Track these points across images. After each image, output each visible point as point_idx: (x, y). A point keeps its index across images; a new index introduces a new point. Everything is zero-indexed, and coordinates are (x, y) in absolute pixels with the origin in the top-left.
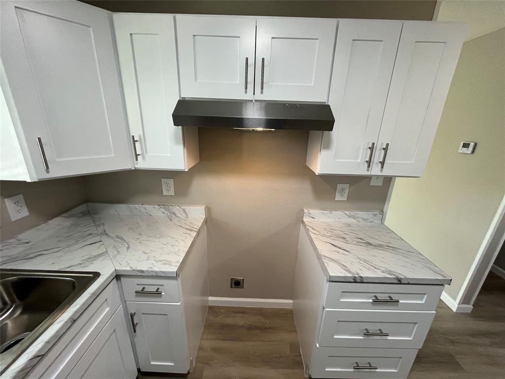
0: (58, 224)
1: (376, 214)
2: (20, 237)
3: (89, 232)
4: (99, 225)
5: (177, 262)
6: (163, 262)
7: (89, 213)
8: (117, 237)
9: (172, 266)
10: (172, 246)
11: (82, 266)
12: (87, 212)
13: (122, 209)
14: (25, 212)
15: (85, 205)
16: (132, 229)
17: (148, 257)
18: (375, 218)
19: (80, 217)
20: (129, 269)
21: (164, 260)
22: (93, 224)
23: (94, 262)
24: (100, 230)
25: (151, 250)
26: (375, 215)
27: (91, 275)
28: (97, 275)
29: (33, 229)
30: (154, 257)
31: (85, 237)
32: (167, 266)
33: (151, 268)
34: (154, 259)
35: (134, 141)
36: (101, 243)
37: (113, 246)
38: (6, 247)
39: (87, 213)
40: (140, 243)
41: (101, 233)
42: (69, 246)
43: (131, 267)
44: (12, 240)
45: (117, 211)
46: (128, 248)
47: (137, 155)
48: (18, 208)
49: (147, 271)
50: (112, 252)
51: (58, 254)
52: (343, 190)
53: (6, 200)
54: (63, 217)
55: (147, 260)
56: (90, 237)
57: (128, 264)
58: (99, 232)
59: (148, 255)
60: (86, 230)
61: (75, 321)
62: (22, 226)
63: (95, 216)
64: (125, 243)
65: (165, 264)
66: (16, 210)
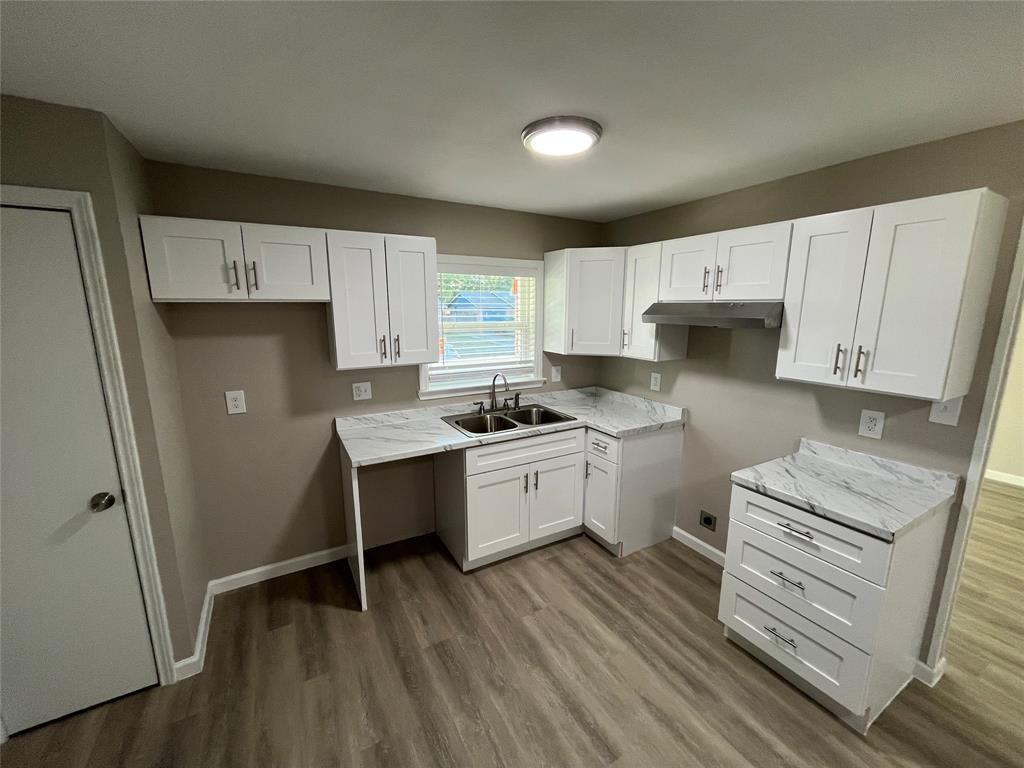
0: (573, 392)
1: (941, 476)
14: (559, 378)
18: (937, 481)
19: (588, 396)
22: (593, 401)
23: (580, 413)
24: (595, 404)
26: (939, 478)
27: (573, 418)
28: (576, 419)
29: (561, 391)
35: (624, 334)
39: (594, 395)
44: (549, 393)
47: (624, 345)
48: (557, 374)
52: (873, 420)
53: (553, 364)
58: (593, 405)
62: (555, 387)
66: (556, 376)
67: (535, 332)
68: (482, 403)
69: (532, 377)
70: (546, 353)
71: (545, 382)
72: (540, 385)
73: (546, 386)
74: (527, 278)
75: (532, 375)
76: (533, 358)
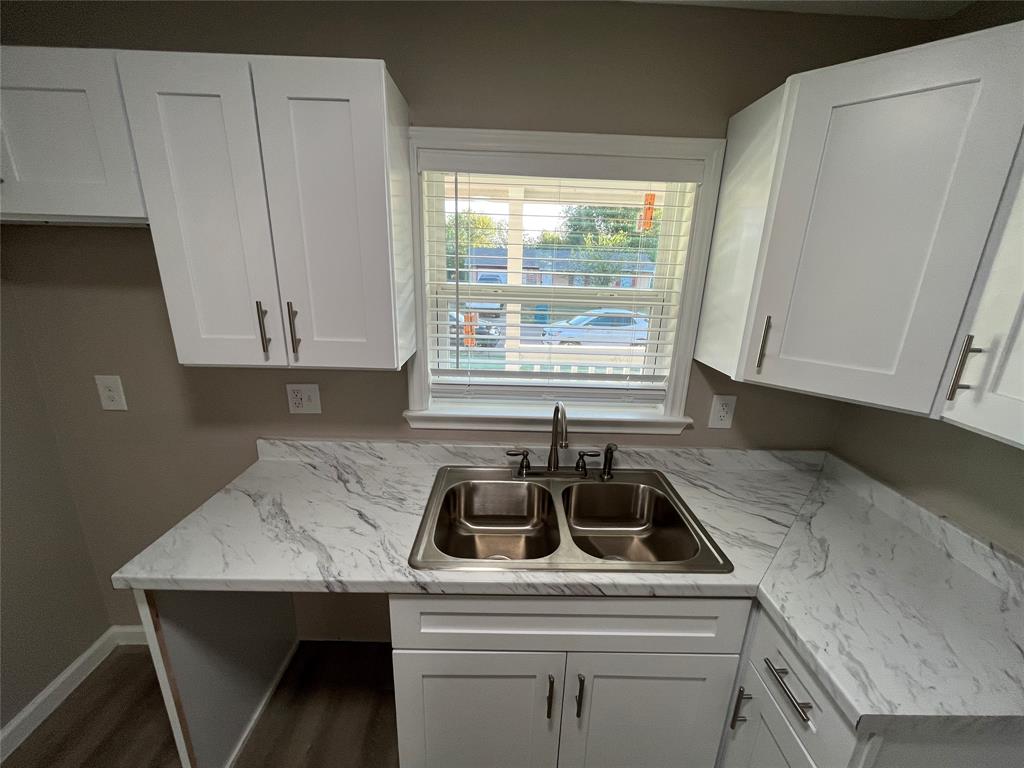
0: (759, 461)
2: (706, 451)
3: (787, 501)
4: (814, 501)
5: (889, 703)
6: (851, 664)
7: (821, 470)
8: (822, 542)
9: (867, 695)
10: (924, 662)
11: (728, 539)
12: (819, 469)
13: (885, 500)
14: (727, 423)
15: (822, 454)
16: (866, 549)
17: (834, 626)
19: (800, 470)
20: (778, 607)
21: (859, 663)
22: (807, 493)
23: (746, 548)
24: (809, 509)
25: (857, 620)
27: (721, 561)
28: (728, 567)
29: (724, 451)
30: (847, 637)
31: (773, 503)
32: (854, 683)
33: (817, 648)
34: (843, 640)
35: (968, 349)
36: (785, 530)
37: (796, 549)
38: (684, 455)
39: (818, 472)
40: (853, 587)
41: (802, 515)
42: (744, 501)
43: (783, 607)
44: (695, 451)
45: (872, 498)
46: (818, 574)
47: (956, 386)
48: (723, 413)
49: (803, 644)
50: (784, 556)
51: (721, 501)
53: (715, 396)
54: (773, 455)
55: (827, 627)
56: (783, 508)
57: (785, 599)
58: (802, 512)
59: (837, 620)
60: (788, 494)
61: (654, 596)
62: (717, 439)
63: (825, 482)
64: (822, 563)
65: (855, 675)
66: (719, 415)
67: (680, 316)
68: (525, 454)
69: (657, 412)
70: (700, 368)
71: (689, 427)
72: (678, 431)
73: (690, 436)
74: (678, 186)
75: (661, 407)
76: (666, 373)
